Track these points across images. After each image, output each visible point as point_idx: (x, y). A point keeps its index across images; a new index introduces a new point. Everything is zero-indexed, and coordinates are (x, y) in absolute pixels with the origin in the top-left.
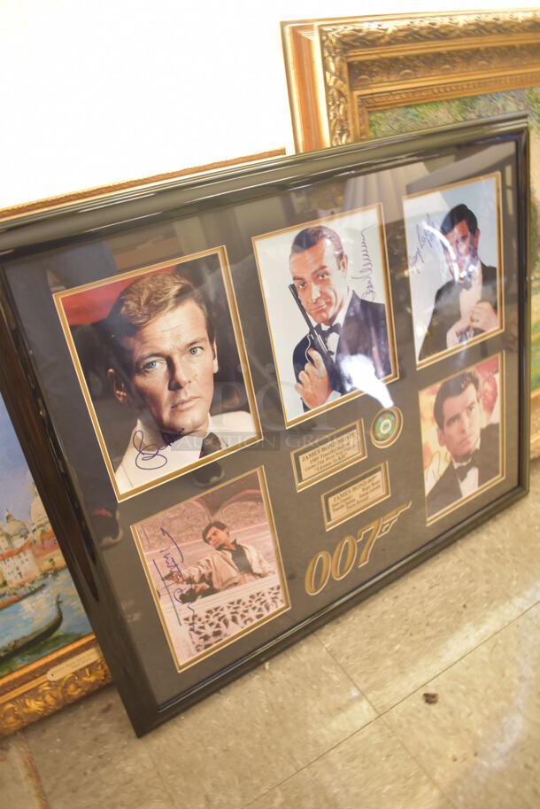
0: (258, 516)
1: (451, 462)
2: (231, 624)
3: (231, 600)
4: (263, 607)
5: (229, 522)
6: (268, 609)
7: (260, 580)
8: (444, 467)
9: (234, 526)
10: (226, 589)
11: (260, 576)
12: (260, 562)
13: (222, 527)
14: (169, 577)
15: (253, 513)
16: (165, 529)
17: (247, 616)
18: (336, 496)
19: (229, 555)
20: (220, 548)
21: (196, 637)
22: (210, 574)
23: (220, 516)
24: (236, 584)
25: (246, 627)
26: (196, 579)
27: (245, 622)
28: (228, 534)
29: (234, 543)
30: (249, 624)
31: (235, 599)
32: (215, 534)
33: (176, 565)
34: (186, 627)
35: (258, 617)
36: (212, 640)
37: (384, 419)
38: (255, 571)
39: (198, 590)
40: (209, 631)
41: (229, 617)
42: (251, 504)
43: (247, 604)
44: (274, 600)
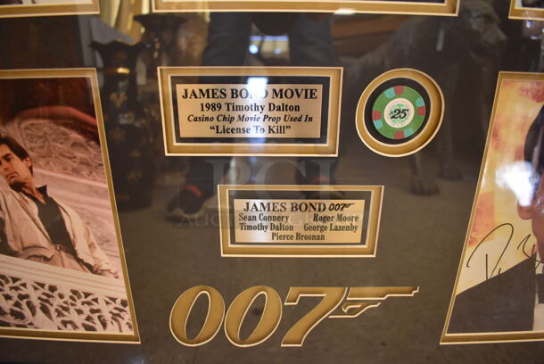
0: (88, 165)
1: (534, 256)
2: (39, 313)
3: (41, 280)
4: (95, 317)
5: (32, 149)
6: (104, 324)
7: (90, 275)
8: (513, 259)
9: (42, 162)
10: (29, 258)
11: (90, 268)
12: (91, 246)
15: (80, 155)
17: (68, 316)
18: (252, 202)
19: (34, 209)
20: (18, 186)
24: (46, 260)
25: (65, 331)
27: (65, 323)
28: (31, 168)
29: (43, 190)
30: (69, 330)
31: (48, 282)
32: (7, 158)
35: (86, 327)
36: (10, 319)
37: (398, 94)
38: (81, 256)
40: (6, 305)
41: (37, 303)
42: (75, 136)
43: (67, 298)
44: (115, 317)
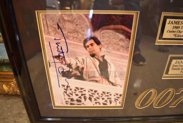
0: (123, 47)
2: (88, 100)
3: (92, 89)
4: (108, 100)
5: (103, 41)
6: (111, 103)
7: (112, 86)
9: (106, 46)
10: (90, 81)
11: (112, 84)
12: (115, 76)
13: (98, 43)
14: (58, 57)
15: (121, 43)
16: (60, 25)
17: (98, 101)
19: (97, 63)
20: (93, 55)
21: (66, 96)
22: (83, 68)
23: (98, 34)
24: (97, 81)
25: (95, 105)
26: (74, 66)
27: (96, 103)
28: (100, 49)
29: (103, 56)
30: (98, 105)
31: (94, 89)
32: (92, 45)
33: (63, 53)
34: (62, 90)
35: (104, 104)
36: (75, 102)
38: (111, 79)
39: (73, 73)
40: (75, 98)
41: (88, 96)
42: (122, 36)
43: (100, 95)
44: (115, 100)
